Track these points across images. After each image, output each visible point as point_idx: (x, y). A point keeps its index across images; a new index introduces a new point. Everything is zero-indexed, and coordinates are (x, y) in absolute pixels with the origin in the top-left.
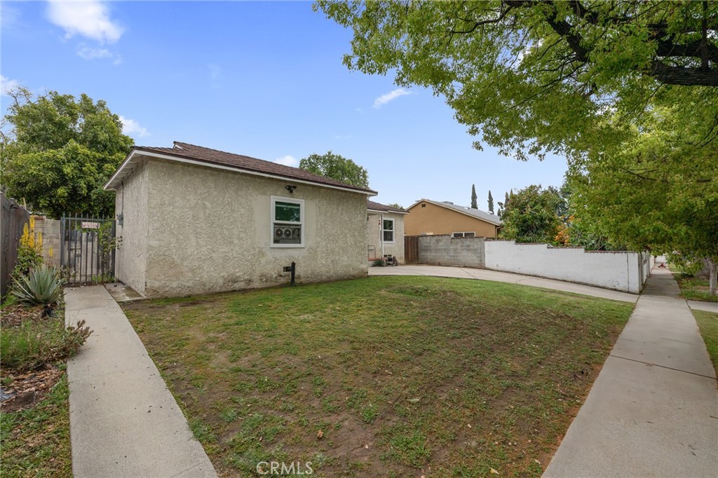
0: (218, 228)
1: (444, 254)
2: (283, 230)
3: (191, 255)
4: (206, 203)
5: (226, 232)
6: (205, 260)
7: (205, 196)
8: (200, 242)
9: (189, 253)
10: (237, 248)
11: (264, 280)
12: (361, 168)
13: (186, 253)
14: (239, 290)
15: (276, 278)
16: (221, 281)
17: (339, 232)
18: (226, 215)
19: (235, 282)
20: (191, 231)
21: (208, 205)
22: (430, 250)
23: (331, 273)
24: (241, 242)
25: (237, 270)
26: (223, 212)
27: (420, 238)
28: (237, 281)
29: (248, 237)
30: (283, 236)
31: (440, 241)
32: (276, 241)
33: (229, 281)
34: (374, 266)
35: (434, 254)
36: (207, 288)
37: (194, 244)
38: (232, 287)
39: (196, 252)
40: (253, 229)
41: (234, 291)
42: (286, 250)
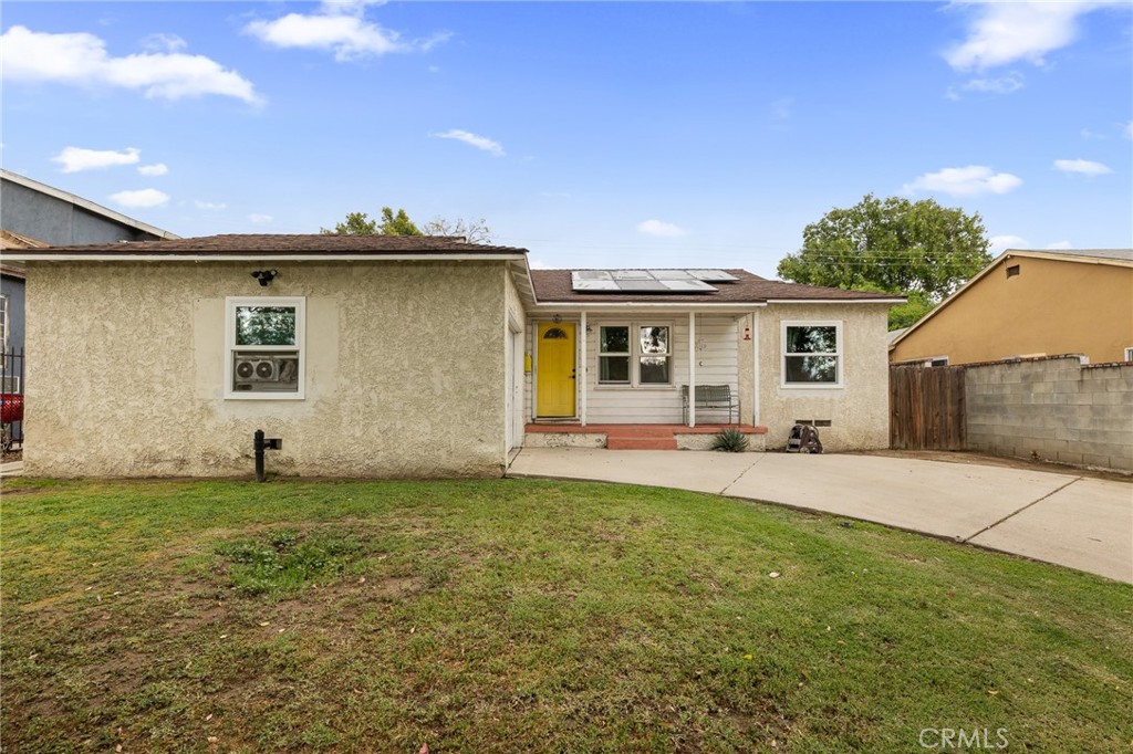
0: (126, 366)
1: (1051, 424)
2: (255, 365)
3: (83, 412)
4: (107, 324)
5: (141, 373)
6: (105, 420)
7: (105, 312)
8: (98, 391)
9: (80, 409)
10: (160, 400)
11: (212, 462)
12: (959, 213)
13: (77, 408)
14: (163, 478)
15: (237, 460)
16: (131, 458)
17: (406, 363)
18: (141, 341)
19: (156, 462)
20: (84, 372)
21: (111, 326)
22: (1003, 410)
23: (378, 459)
24: (169, 389)
25: (159, 440)
26: (135, 337)
27: (971, 373)
28: (159, 461)
29: (181, 381)
30: (255, 376)
31: (1039, 378)
32: (237, 387)
33: (144, 460)
34: (716, 448)
35: (1018, 424)
36: (108, 467)
37: (88, 393)
38: (150, 470)
39: (90, 407)
40: (190, 364)
41: (154, 478)
42: (261, 405)
